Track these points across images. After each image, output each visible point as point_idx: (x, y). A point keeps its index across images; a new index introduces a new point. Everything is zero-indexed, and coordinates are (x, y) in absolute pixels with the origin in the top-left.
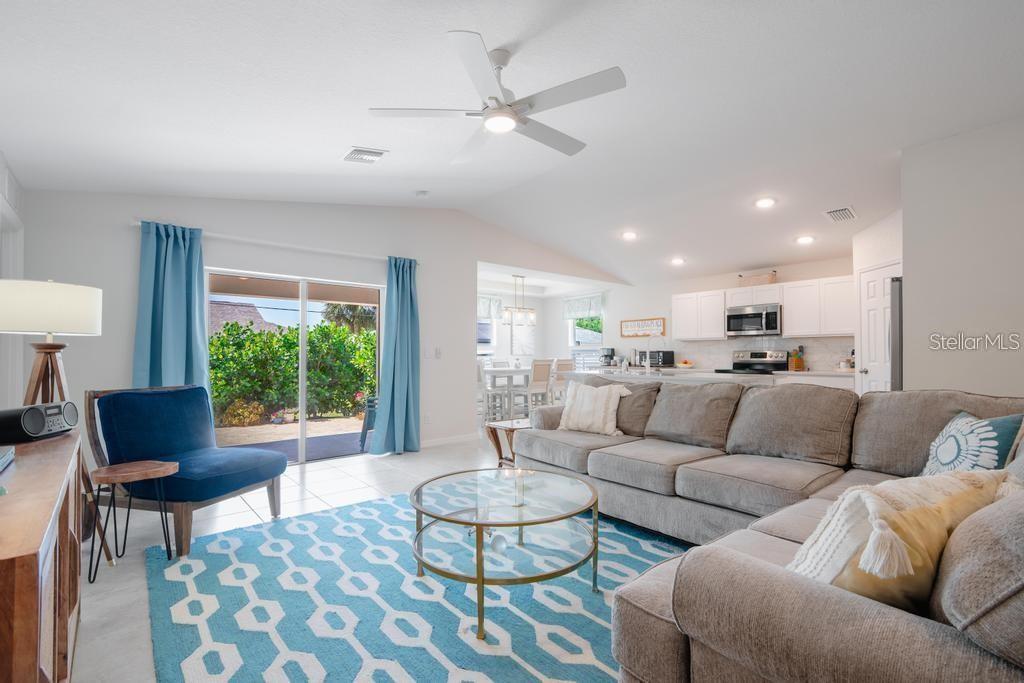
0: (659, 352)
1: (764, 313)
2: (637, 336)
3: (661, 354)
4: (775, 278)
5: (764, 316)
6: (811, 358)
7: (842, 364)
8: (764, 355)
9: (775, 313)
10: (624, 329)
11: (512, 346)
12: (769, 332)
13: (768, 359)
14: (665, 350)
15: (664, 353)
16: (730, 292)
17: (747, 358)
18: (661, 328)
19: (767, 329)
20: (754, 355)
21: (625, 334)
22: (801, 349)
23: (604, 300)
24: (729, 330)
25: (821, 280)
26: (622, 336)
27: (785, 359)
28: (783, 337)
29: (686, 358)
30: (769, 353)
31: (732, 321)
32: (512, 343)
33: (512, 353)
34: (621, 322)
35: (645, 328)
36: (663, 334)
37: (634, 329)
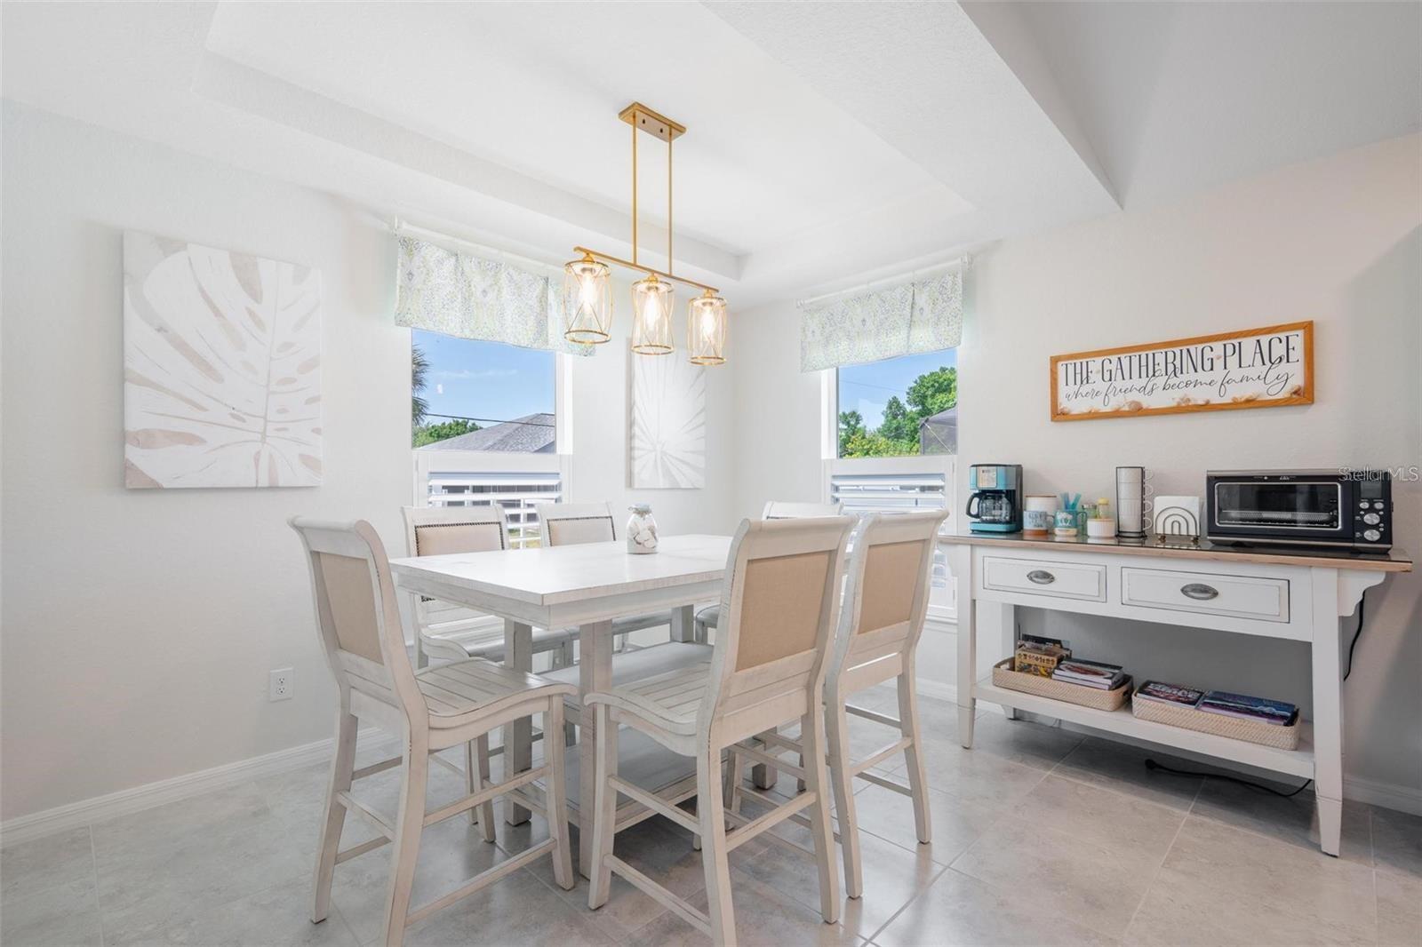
2: (1138, 412)
3: (1372, 488)
10: (1068, 389)
11: (630, 458)
18: (1293, 369)
21: (1076, 405)
26: (1058, 415)
33: (630, 483)
34: (1055, 361)
35: (1190, 375)
36: (1304, 396)
37: (1128, 384)
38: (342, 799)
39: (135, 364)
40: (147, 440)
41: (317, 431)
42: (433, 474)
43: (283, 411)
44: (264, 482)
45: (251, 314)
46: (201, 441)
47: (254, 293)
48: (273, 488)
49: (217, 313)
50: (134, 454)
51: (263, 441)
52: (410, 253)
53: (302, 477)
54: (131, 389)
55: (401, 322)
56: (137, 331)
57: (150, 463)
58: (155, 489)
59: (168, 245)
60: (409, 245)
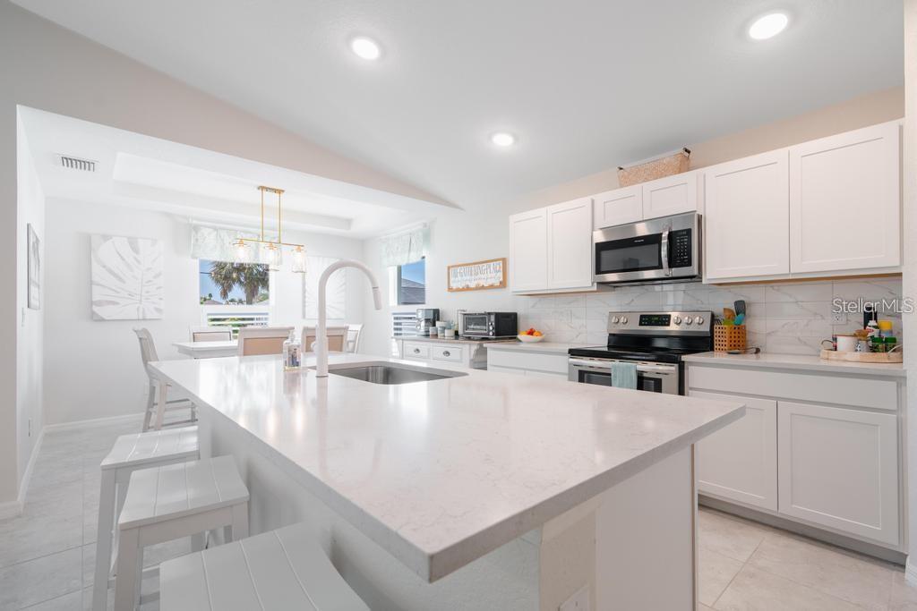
0: (489, 314)
1: (665, 235)
2: (468, 289)
3: (493, 318)
4: (686, 160)
5: (665, 241)
6: (759, 325)
7: (843, 342)
8: (664, 320)
9: (689, 232)
10: (452, 279)
11: (304, 306)
12: (676, 272)
13: (673, 328)
14: (497, 311)
15: (498, 315)
16: (600, 198)
17: (634, 326)
18: (500, 274)
19: (671, 266)
20: (646, 320)
21: (454, 286)
22: (741, 307)
23: (427, 236)
24: (599, 271)
25: (792, 148)
26: (450, 289)
27: (706, 328)
28: (704, 281)
29: (532, 324)
30: (674, 315)
31: (604, 254)
32: (304, 302)
33: (304, 317)
34: (449, 268)
35: (479, 276)
36: (503, 284)
37: (465, 278)
38: (150, 410)
39: (95, 278)
40: (100, 303)
41: (161, 299)
42: (209, 314)
43: (147, 292)
44: (141, 317)
45: (136, 259)
46: (117, 303)
47: (136, 251)
48: (144, 319)
49: (123, 259)
50: (95, 309)
51: (141, 303)
52: (197, 233)
53: (156, 315)
54: (95, 288)
55: (194, 257)
56: (96, 268)
57: (101, 311)
58: (102, 320)
59: (106, 238)
60: (196, 228)
